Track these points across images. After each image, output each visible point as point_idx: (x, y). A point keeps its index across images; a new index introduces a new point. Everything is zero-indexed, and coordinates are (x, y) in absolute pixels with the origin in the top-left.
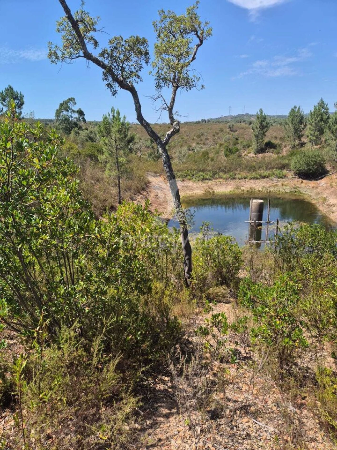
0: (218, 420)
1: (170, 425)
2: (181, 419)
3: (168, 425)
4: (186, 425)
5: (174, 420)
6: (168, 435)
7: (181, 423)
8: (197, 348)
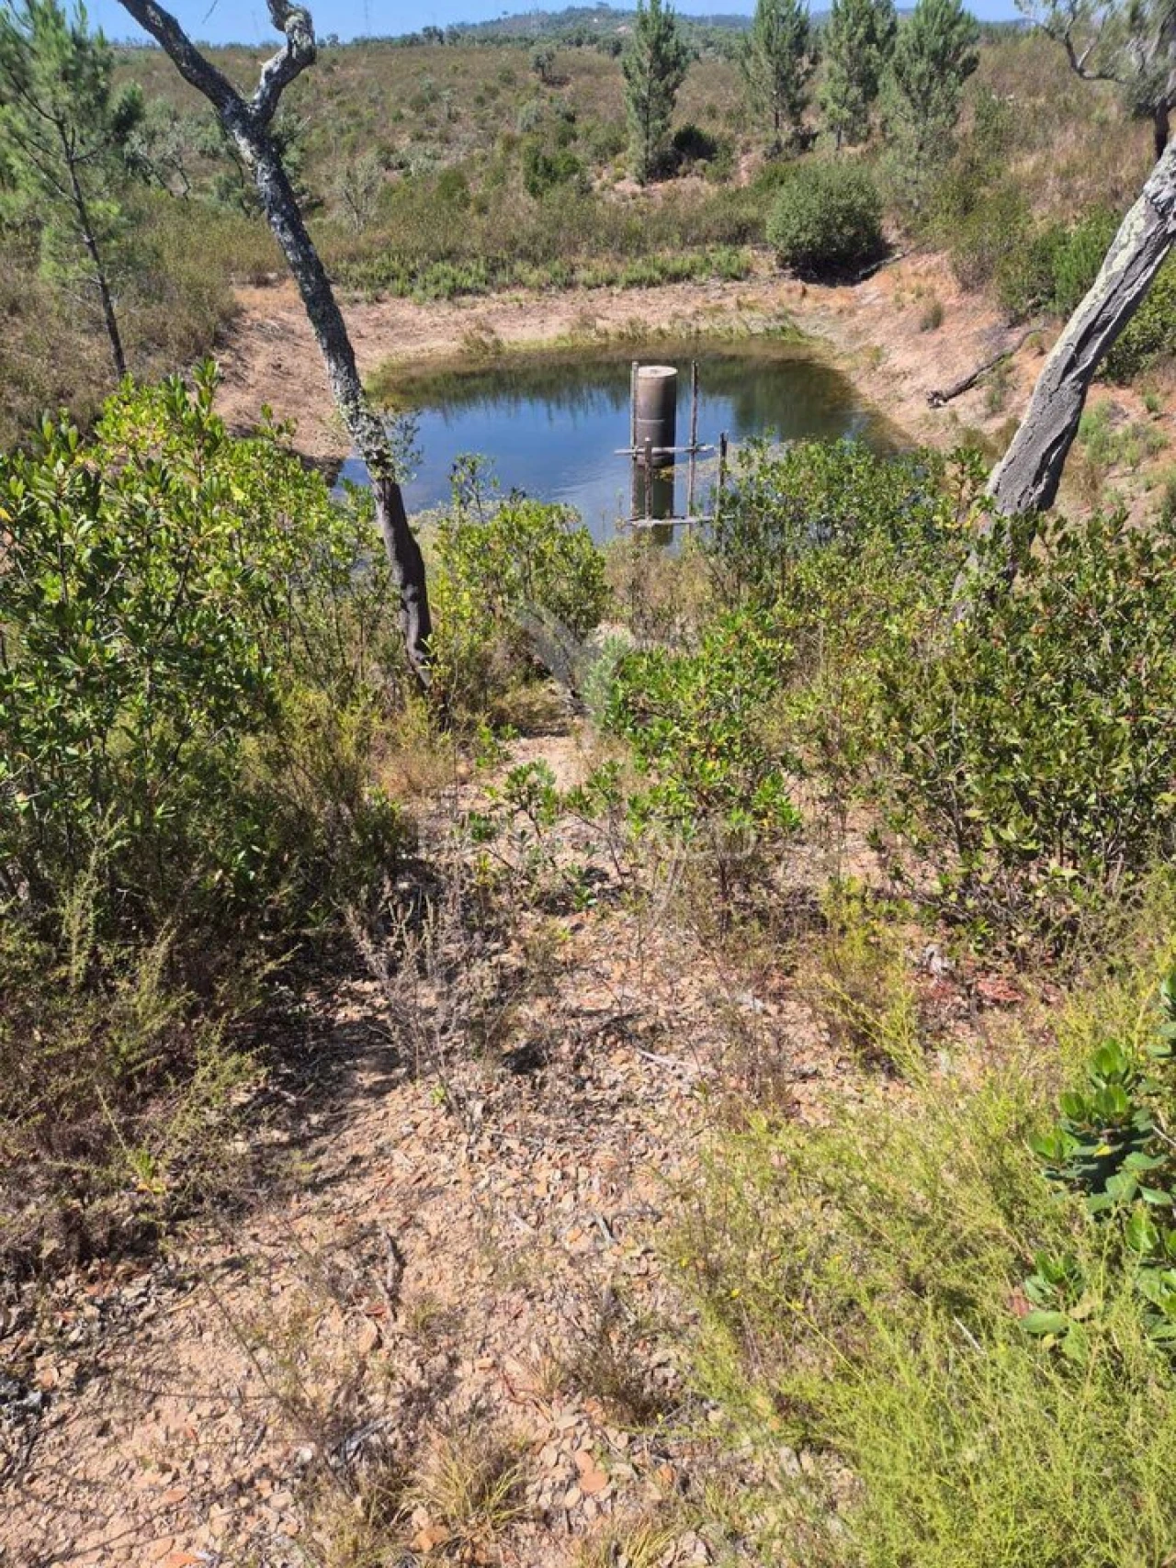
0: (537, 1072)
1: (387, 1114)
2: (420, 1091)
3: (381, 1113)
4: (437, 1100)
5: (399, 1098)
6: (379, 1142)
7: (421, 1102)
8: (451, 878)
